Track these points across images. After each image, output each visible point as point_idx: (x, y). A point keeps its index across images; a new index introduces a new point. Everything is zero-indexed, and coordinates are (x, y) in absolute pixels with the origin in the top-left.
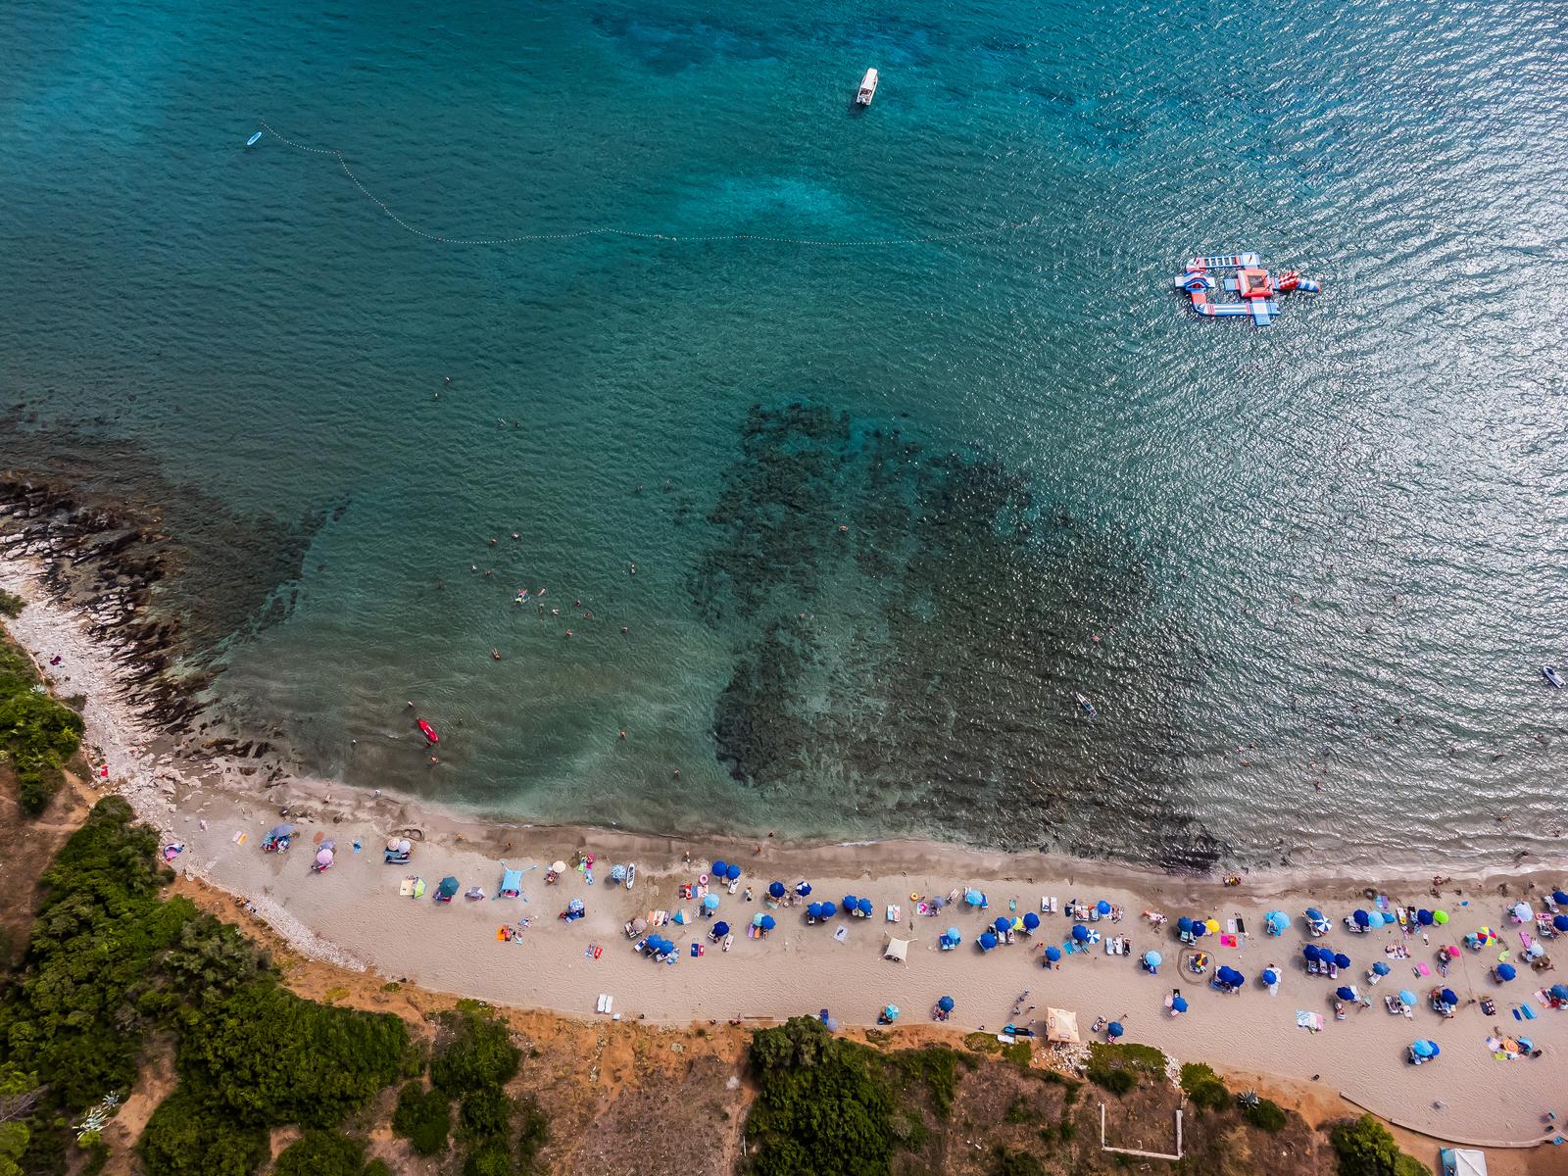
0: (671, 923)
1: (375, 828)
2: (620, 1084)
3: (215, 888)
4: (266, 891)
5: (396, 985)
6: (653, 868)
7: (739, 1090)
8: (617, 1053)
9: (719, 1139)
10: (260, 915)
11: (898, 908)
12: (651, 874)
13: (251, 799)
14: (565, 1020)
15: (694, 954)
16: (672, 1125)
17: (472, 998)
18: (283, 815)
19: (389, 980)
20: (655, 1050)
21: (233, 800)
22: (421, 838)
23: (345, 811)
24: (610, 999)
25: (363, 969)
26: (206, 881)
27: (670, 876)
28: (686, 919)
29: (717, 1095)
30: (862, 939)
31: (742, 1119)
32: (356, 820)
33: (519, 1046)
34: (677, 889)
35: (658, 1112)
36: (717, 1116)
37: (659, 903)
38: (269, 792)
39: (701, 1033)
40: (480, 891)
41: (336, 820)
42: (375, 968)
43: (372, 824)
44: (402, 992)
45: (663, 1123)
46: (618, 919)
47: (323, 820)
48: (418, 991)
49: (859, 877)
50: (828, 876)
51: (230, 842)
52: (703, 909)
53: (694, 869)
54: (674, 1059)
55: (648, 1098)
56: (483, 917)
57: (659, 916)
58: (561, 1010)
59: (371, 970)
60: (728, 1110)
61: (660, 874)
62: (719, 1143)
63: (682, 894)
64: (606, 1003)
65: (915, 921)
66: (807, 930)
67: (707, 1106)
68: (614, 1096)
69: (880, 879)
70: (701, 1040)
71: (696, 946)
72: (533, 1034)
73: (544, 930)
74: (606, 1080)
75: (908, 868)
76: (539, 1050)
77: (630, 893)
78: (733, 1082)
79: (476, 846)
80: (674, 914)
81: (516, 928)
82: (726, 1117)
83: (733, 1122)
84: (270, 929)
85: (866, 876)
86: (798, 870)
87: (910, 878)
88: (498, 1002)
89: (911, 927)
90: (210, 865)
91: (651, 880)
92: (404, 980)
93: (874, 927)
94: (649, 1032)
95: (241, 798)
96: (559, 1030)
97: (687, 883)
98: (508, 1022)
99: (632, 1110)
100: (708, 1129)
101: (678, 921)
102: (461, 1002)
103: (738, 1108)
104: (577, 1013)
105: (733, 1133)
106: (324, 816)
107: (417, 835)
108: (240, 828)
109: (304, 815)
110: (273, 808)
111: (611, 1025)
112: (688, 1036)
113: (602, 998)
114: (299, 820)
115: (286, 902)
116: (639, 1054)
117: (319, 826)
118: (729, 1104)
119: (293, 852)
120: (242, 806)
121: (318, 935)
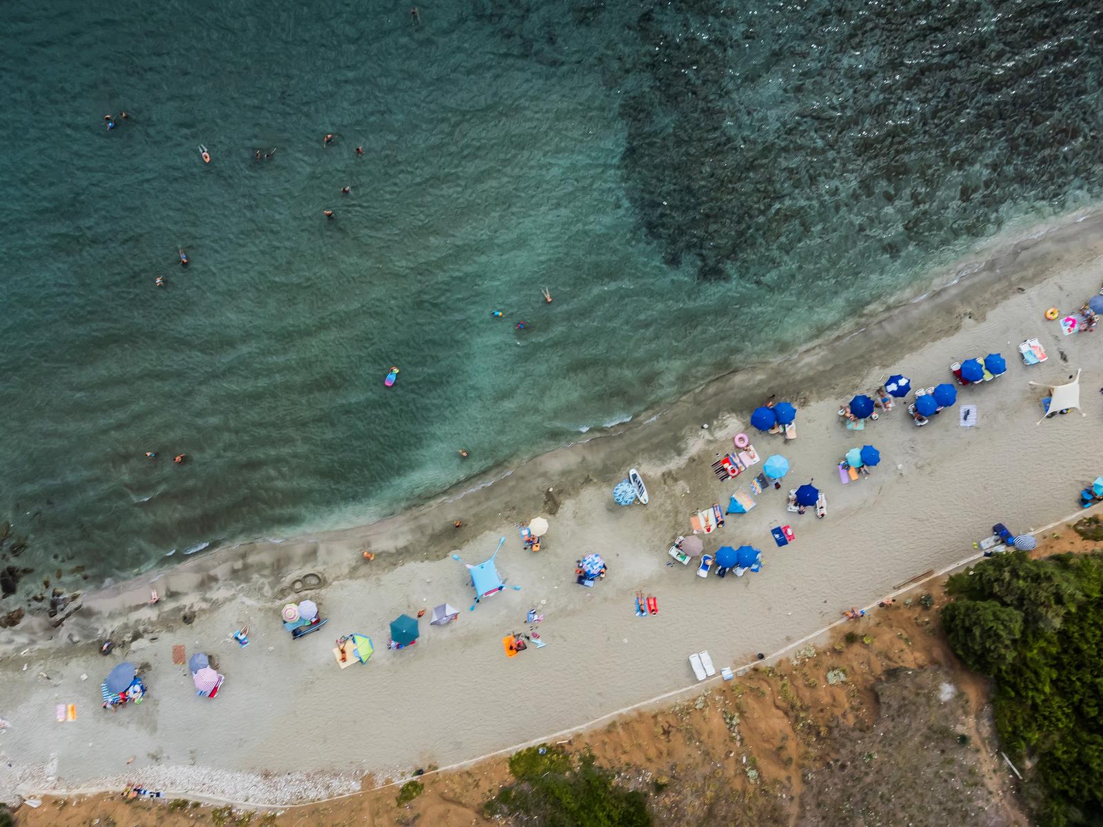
0: (727, 519)
1: (249, 602)
2: (793, 767)
3: (80, 796)
4: (155, 758)
5: (412, 784)
6: (663, 461)
7: (960, 695)
8: (762, 726)
9: (971, 772)
10: (170, 794)
11: (1036, 343)
12: (664, 469)
13: (43, 655)
14: (663, 713)
15: (782, 542)
16: (897, 788)
17: (522, 747)
18: (107, 652)
19: (400, 782)
20: (807, 693)
21: (18, 668)
22: (322, 582)
23: (191, 601)
24: (705, 656)
25: (356, 786)
26: (61, 792)
27: (692, 460)
28: (746, 503)
29: (934, 718)
30: (1001, 408)
31: (986, 730)
32: (216, 605)
33: (631, 787)
34: (711, 471)
35: (868, 779)
36: (950, 744)
37: (697, 501)
38: (63, 632)
39: (851, 638)
40: (450, 611)
41: (188, 619)
42: (371, 775)
43: (242, 598)
44: (428, 790)
45: (883, 789)
46: (654, 549)
47: (170, 629)
48: (449, 776)
49: (957, 328)
50: (912, 349)
51: (56, 725)
52: (764, 481)
53: (720, 434)
54: (842, 697)
55: (843, 767)
56: (473, 639)
57: (706, 518)
58: (650, 703)
59: (368, 781)
60: (960, 729)
61: (676, 463)
62: (973, 778)
63: (722, 473)
64: (704, 666)
65: (1067, 347)
66: (920, 436)
67: (928, 738)
68: (797, 788)
69: (991, 315)
70: (856, 648)
71: (777, 531)
72: (638, 758)
73: (564, 612)
74: (772, 770)
75: (1023, 279)
76: (664, 780)
77: (651, 509)
78: (947, 692)
79: (404, 553)
80: (724, 504)
81: (525, 630)
82: (964, 740)
83: (975, 740)
84: (197, 805)
85: (967, 320)
86: (866, 361)
87: (1032, 292)
88: (560, 735)
89: (1064, 358)
90: (51, 768)
91: (668, 476)
92: (420, 772)
93: (1013, 383)
94: (780, 673)
95: (29, 661)
96: (666, 733)
97: (721, 457)
98: (593, 758)
99: (832, 794)
100: (948, 769)
101: (735, 511)
102: (514, 762)
103: (971, 721)
104: (672, 696)
105: (983, 755)
106: (166, 623)
107: (314, 581)
108: (58, 702)
109: (136, 636)
110: (87, 649)
111: (727, 690)
112: (836, 652)
113: (694, 660)
114: (134, 645)
115: (194, 758)
116: (790, 711)
117: (168, 640)
118: (957, 721)
119: (157, 690)
120: (38, 670)
121: (266, 775)
